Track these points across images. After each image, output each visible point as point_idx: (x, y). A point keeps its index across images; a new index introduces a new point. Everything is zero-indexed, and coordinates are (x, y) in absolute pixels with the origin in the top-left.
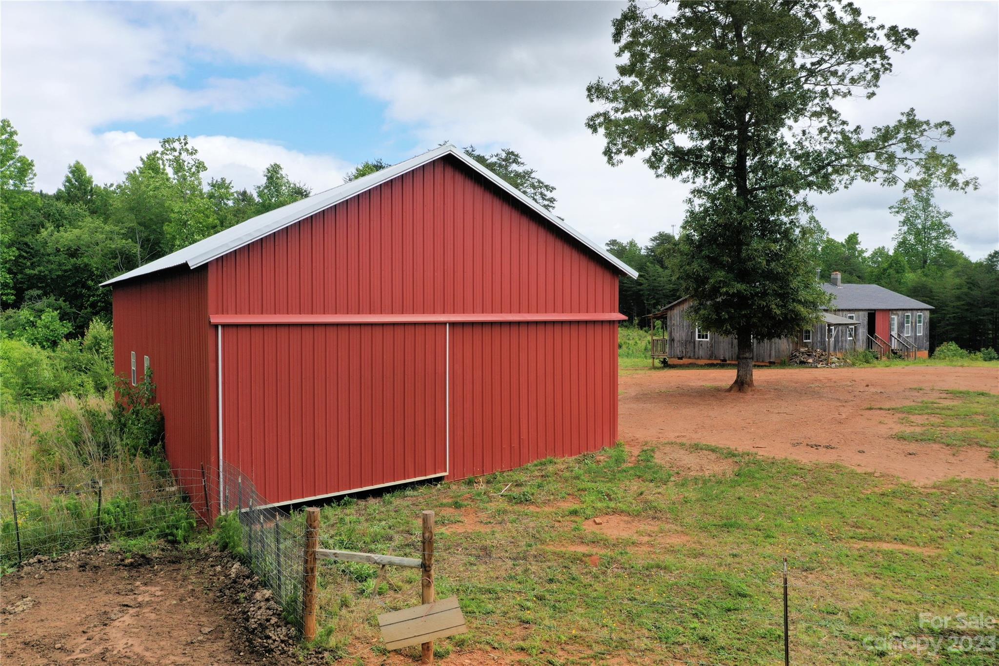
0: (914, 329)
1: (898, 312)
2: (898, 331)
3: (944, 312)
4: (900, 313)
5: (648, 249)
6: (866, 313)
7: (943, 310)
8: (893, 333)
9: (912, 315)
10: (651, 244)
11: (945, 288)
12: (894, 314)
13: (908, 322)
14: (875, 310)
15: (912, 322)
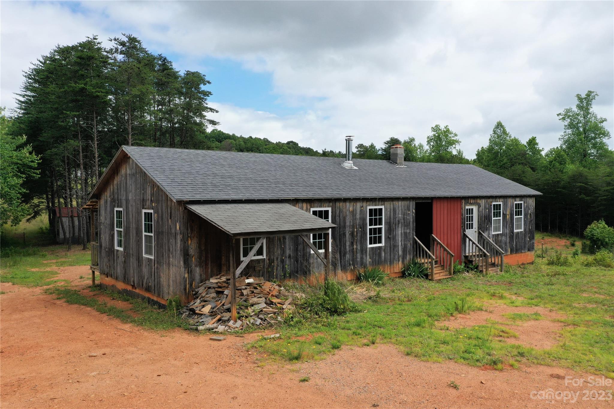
0: (509, 223)
1: (479, 201)
2: (479, 228)
3: (596, 195)
4: (483, 202)
5: (383, 149)
6: (412, 205)
7: (596, 193)
8: (468, 232)
9: (505, 204)
10: (385, 146)
11: (598, 176)
12: (471, 204)
13: (497, 215)
14: (432, 199)
15: (505, 215)
